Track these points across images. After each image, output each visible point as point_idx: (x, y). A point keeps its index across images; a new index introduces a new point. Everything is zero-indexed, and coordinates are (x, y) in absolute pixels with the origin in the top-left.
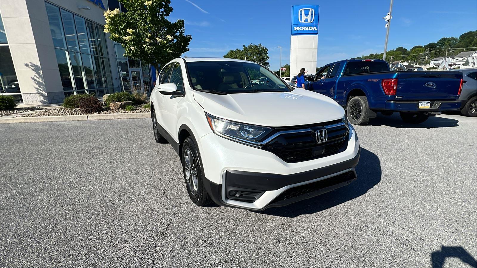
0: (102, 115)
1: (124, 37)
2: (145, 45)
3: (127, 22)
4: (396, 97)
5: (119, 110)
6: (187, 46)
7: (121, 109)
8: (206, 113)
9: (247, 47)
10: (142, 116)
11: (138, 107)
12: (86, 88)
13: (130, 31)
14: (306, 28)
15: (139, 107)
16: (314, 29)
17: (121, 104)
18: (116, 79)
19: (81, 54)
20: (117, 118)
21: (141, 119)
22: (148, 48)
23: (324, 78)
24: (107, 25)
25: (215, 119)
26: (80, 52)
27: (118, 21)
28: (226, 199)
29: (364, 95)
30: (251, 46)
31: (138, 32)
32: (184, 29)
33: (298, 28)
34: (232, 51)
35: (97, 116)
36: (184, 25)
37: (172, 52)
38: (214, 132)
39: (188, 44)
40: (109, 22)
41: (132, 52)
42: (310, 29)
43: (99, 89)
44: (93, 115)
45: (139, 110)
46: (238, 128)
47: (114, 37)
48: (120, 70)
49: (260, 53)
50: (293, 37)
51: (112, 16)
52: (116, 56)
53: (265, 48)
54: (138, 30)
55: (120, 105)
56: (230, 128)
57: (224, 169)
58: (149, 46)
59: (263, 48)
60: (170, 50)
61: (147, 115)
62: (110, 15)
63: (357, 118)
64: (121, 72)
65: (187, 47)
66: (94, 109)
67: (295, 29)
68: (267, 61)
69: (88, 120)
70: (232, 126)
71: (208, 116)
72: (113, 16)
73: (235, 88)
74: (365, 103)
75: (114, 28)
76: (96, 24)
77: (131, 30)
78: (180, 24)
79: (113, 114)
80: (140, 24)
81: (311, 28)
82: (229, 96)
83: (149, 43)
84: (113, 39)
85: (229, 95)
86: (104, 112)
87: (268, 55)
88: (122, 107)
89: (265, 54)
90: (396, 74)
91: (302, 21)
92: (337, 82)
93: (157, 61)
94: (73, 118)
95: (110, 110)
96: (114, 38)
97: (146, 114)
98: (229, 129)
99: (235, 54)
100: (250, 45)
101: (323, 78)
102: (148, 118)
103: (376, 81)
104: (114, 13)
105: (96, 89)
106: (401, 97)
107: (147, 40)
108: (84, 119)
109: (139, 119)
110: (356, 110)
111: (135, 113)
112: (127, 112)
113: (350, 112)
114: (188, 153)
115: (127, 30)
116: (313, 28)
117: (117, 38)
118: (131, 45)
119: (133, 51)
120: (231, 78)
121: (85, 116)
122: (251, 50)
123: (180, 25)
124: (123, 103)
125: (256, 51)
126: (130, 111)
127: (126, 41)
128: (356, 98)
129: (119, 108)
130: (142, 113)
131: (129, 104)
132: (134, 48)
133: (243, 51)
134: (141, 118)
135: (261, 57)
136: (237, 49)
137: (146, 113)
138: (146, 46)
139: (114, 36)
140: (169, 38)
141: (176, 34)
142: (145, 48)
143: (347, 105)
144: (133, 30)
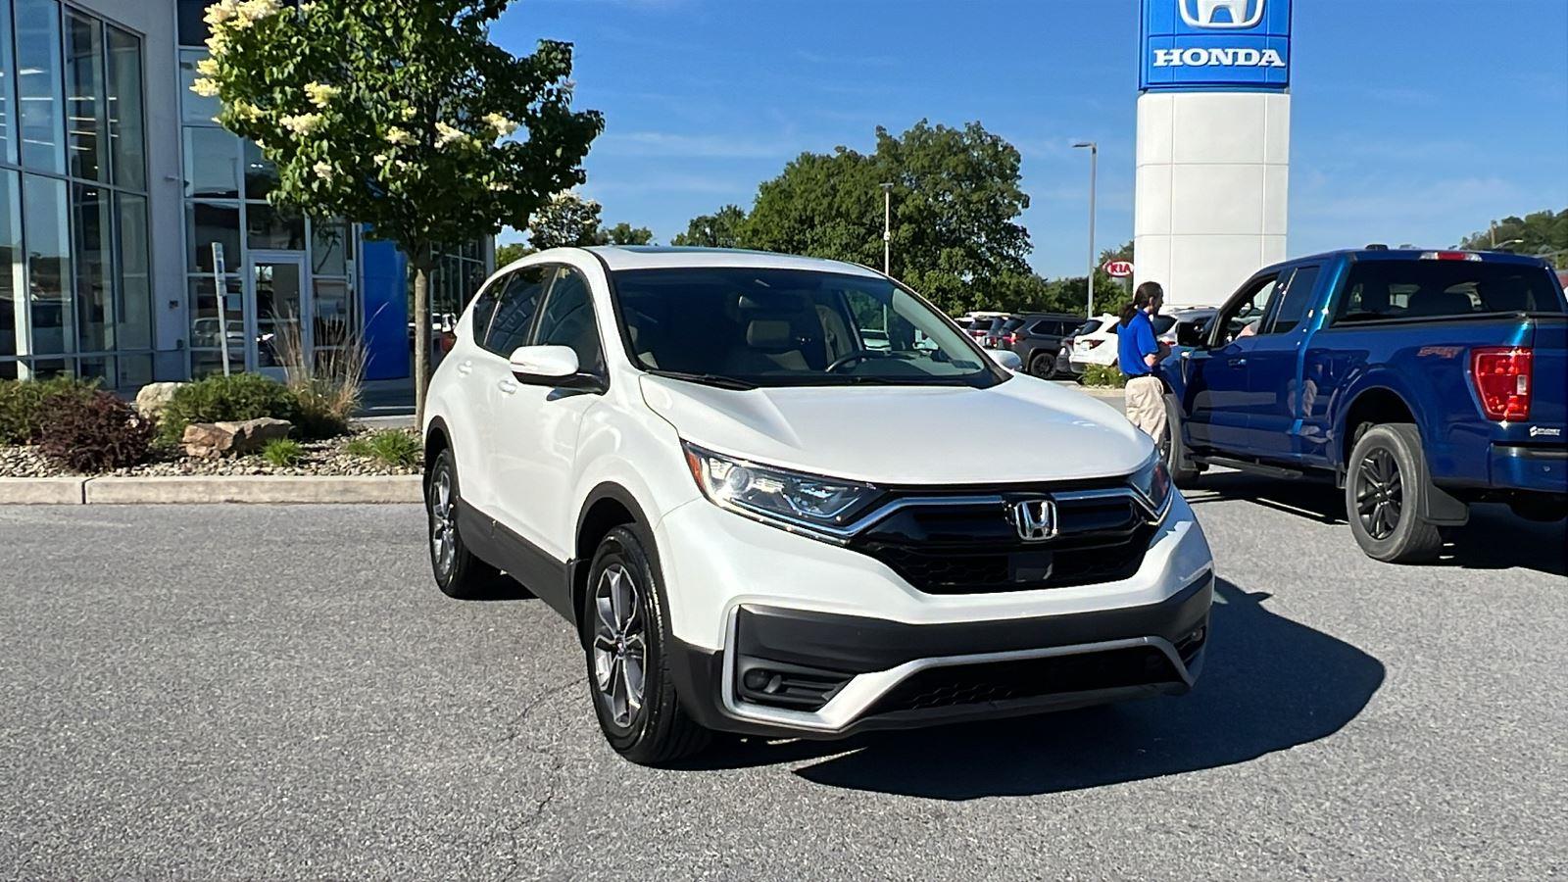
0: (152, 479)
1: (286, 120)
2: (383, 158)
3: (307, 51)
4: (1534, 431)
5: (227, 463)
6: (579, 163)
7: (239, 457)
8: (683, 441)
9: (897, 134)
10: (346, 491)
11: (318, 450)
12: (22, 349)
13: (318, 92)
14: (1222, 56)
15: (323, 448)
16: (1263, 63)
17: (242, 431)
18: (173, 304)
19: (20, 173)
20: (222, 498)
21: (340, 506)
22: (395, 169)
23: (1251, 334)
24: (212, 62)
25: (712, 460)
26: (20, 163)
27: (267, 48)
28: (734, 699)
29: (1406, 417)
30: (920, 135)
31: (357, 99)
32: (571, 86)
33: (1176, 53)
34: (809, 159)
35: (126, 485)
36: (569, 66)
37: (505, 187)
38: (706, 496)
39: (585, 153)
40: (224, 51)
41: (315, 186)
42: (1241, 61)
43: (84, 355)
44: (109, 478)
45: (324, 463)
46: (779, 487)
47: (242, 117)
48: (219, 262)
49: (976, 174)
50: (1148, 103)
51: (242, 23)
52: (186, 184)
53: (1005, 148)
54: (359, 89)
55: (235, 437)
56: (755, 486)
57: (731, 600)
58: (399, 162)
59: (995, 144)
60: (497, 179)
61: (365, 487)
62: (235, 22)
63: (1388, 529)
64: (220, 272)
65: (576, 168)
66: (113, 450)
67: (1161, 58)
68: (1013, 221)
69: (84, 502)
70: (763, 480)
71: (691, 453)
72: (251, 24)
73: (792, 368)
74: (1416, 456)
75: (243, 77)
76: (108, 25)
77: (327, 88)
78: (550, 62)
79: (202, 478)
80: (363, 61)
81: (1248, 56)
82: (760, 395)
83: (402, 149)
84: (232, 127)
85: (760, 391)
86: (158, 468)
87: (1023, 186)
88: (246, 446)
89: (1004, 178)
90: (1525, 326)
91: (1196, 17)
92: (1303, 353)
93: (426, 229)
94: (11, 492)
95: (185, 461)
96: (238, 121)
97: (365, 483)
98: (754, 491)
99: (829, 176)
100: (918, 127)
101: (1247, 332)
102: (370, 502)
103: (1449, 356)
104: (254, 14)
105: (67, 355)
106: (1555, 432)
107: (395, 135)
108: (65, 499)
109: (332, 506)
110: (1382, 490)
111: (309, 478)
112: (269, 470)
113: (1360, 500)
114: (615, 580)
115: (307, 87)
116: (1262, 55)
117: (254, 121)
118: (314, 156)
119: (323, 183)
120: (779, 329)
121: (72, 485)
122: (921, 153)
123: (554, 61)
124: (249, 426)
125: (952, 161)
126: (285, 466)
127: (293, 137)
128: (1380, 430)
129: (230, 450)
130: (341, 478)
131: (277, 433)
132: (330, 168)
133: (873, 161)
134: (336, 502)
135: (981, 194)
136: (838, 149)
137: (364, 477)
138: (385, 162)
139: (243, 112)
140: (495, 128)
141: (530, 106)
142: (379, 168)
143: (1347, 466)
144: (332, 86)
